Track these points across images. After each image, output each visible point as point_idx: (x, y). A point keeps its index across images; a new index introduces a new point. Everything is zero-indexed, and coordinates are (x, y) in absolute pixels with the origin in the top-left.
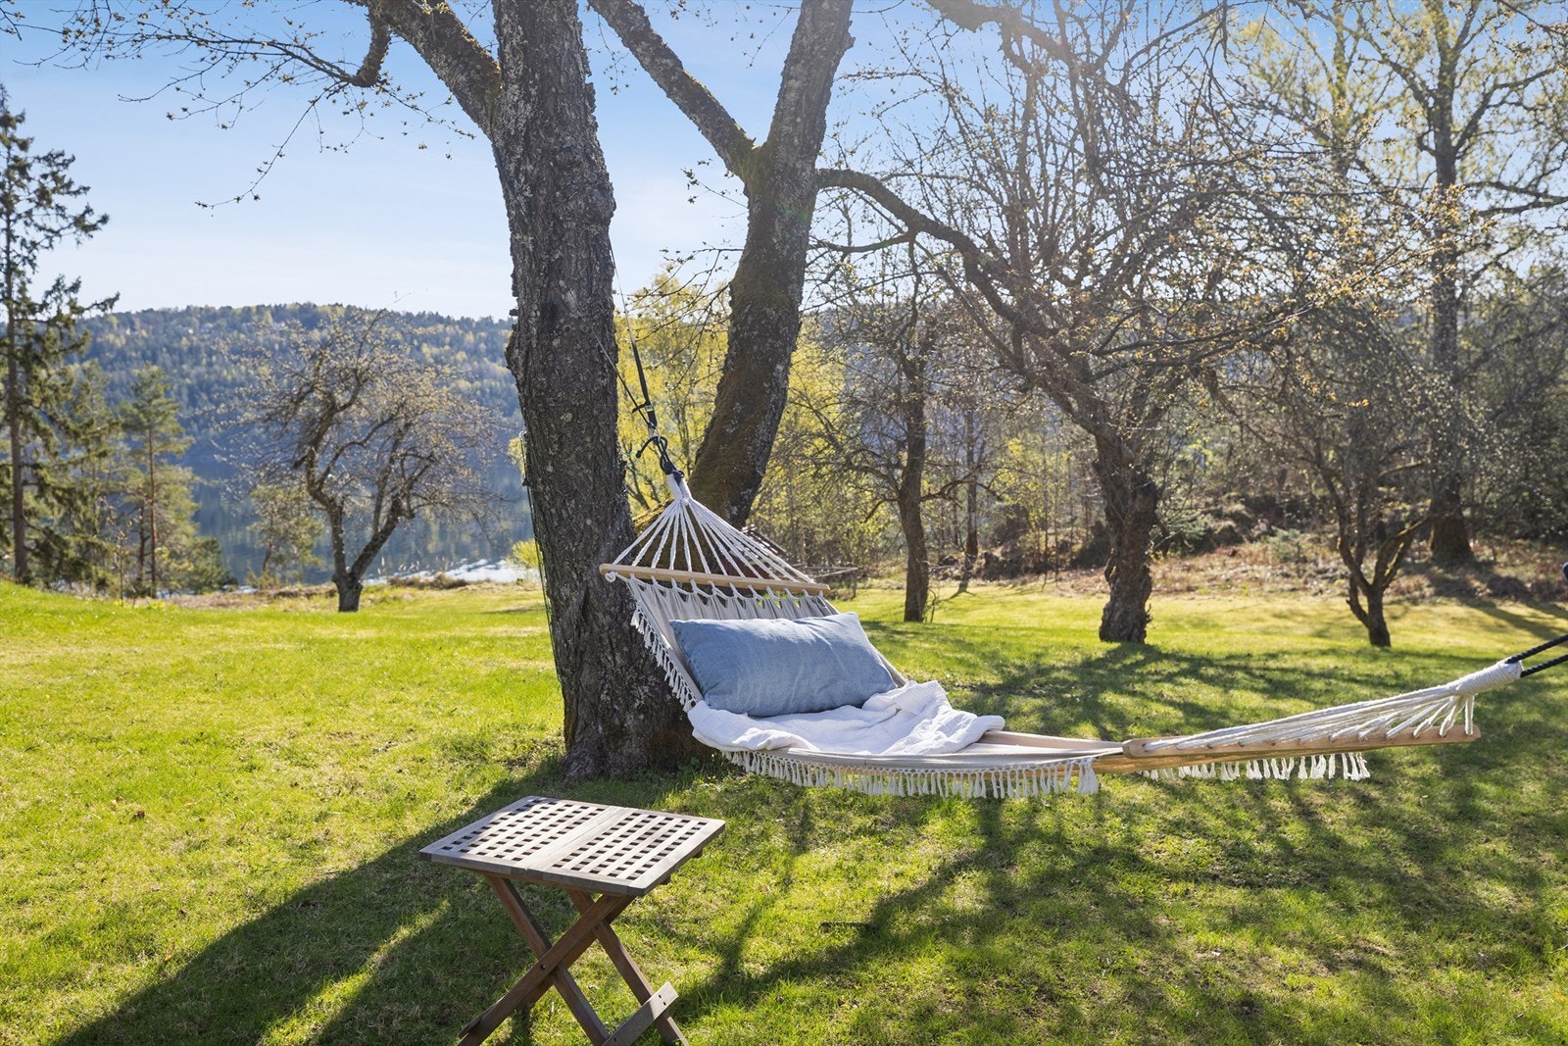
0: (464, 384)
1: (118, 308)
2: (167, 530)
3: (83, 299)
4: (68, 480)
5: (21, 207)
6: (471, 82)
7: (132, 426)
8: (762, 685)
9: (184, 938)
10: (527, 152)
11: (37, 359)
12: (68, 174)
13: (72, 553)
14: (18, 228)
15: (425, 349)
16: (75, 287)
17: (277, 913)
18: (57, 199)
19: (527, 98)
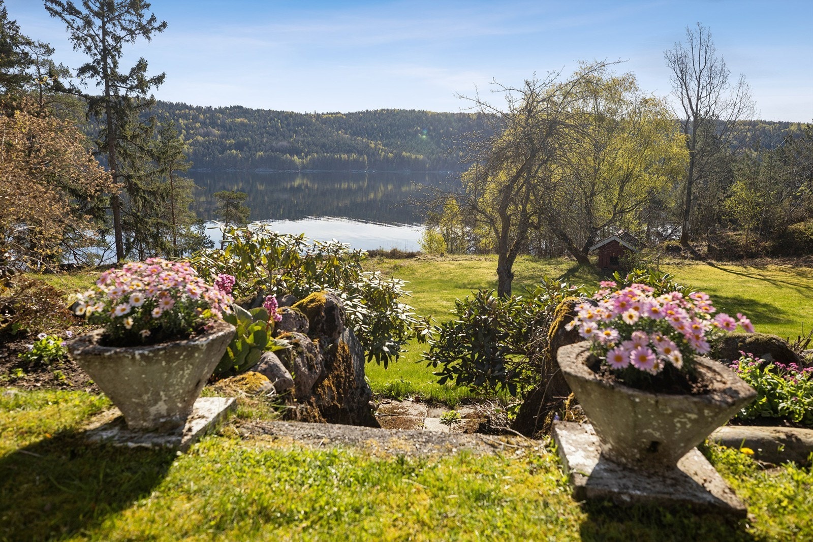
0: (200, 138)
15: (181, 121)
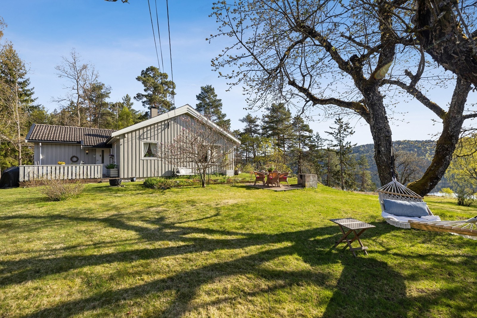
1: (357, 146)
2: (366, 181)
3: (351, 144)
4: (349, 172)
5: (342, 132)
6: (368, 118)
7: (360, 164)
8: (395, 210)
9: (315, 227)
10: (374, 128)
11: (344, 154)
12: (349, 126)
13: (350, 184)
14: (342, 135)
16: (350, 143)
17: (327, 227)
18: (347, 130)
19: (373, 120)
